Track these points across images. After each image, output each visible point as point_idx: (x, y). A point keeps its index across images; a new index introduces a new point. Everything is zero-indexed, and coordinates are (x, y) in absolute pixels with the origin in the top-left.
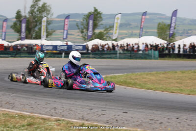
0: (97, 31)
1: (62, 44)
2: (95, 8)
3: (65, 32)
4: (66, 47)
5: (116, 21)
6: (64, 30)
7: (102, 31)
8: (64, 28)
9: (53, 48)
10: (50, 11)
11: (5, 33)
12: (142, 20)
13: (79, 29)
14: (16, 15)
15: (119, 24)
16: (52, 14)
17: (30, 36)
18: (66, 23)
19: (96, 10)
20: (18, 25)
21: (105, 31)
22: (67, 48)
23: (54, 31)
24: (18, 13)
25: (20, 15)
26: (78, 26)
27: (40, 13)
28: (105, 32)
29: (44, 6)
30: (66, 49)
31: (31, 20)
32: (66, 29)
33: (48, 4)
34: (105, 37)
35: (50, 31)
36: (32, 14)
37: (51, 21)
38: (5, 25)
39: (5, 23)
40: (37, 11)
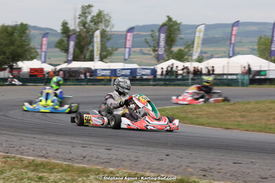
0: (175, 49)
1: (123, 68)
2: (168, 17)
3: (127, 50)
4: (129, 71)
5: (197, 34)
6: (125, 48)
7: (183, 48)
8: (126, 45)
9: (111, 73)
10: (109, 22)
11: (45, 52)
12: (232, 33)
13: (150, 46)
14: (61, 28)
15: (201, 39)
16: (113, 26)
17: (82, 57)
18: (128, 38)
19: (170, 19)
20: (66, 42)
21: (186, 48)
22: (131, 73)
23: (116, 49)
24: (65, 25)
25: (68, 28)
26: (147, 43)
27: (95, 24)
28: (186, 50)
29: (100, 15)
30: (128, 73)
31: (84, 35)
32: (127, 46)
33: (105, 13)
34: (186, 57)
35: (110, 49)
36: (84, 26)
37: (111, 35)
38: (44, 42)
39: (44, 39)
40: (91, 22)
